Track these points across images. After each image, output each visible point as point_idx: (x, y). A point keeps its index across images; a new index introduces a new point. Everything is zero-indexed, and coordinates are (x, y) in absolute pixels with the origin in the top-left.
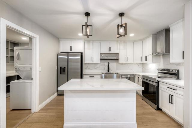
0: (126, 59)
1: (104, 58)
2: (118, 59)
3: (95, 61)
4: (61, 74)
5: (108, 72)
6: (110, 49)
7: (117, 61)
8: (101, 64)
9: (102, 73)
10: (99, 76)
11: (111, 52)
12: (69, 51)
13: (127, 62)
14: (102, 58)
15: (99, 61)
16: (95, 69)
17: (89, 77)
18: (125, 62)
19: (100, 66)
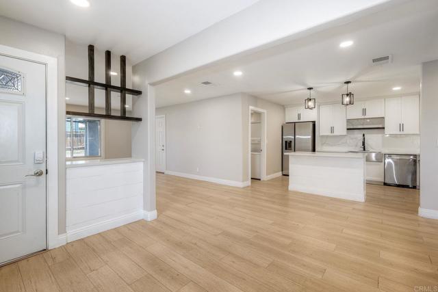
0: (401, 127)
1: (355, 127)
2: (384, 128)
3: (336, 133)
4: (286, 149)
5: (364, 150)
6: (364, 111)
7: (381, 130)
11: (366, 117)
12: (296, 120)
13: (402, 133)
14: (352, 127)
15: (344, 132)
18: (398, 133)
19: (348, 141)
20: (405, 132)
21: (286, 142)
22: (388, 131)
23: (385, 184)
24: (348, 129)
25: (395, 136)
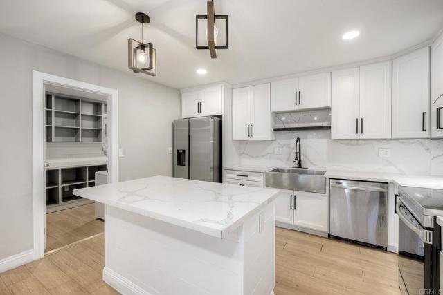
0: (359, 126)
1: (287, 126)
2: (330, 128)
3: (257, 136)
5: (300, 166)
6: (298, 96)
7: (325, 132)
8: (279, 144)
9: (281, 170)
10: (259, 176)
11: (302, 107)
13: (360, 136)
14: (281, 126)
15: (269, 135)
16: (263, 156)
17: (235, 176)
18: (354, 136)
19: (276, 150)
20: (366, 135)
21: (178, 151)
22: (336, 133)
23: (331, 237)
24: (275, 130)
25: (349, 142)
